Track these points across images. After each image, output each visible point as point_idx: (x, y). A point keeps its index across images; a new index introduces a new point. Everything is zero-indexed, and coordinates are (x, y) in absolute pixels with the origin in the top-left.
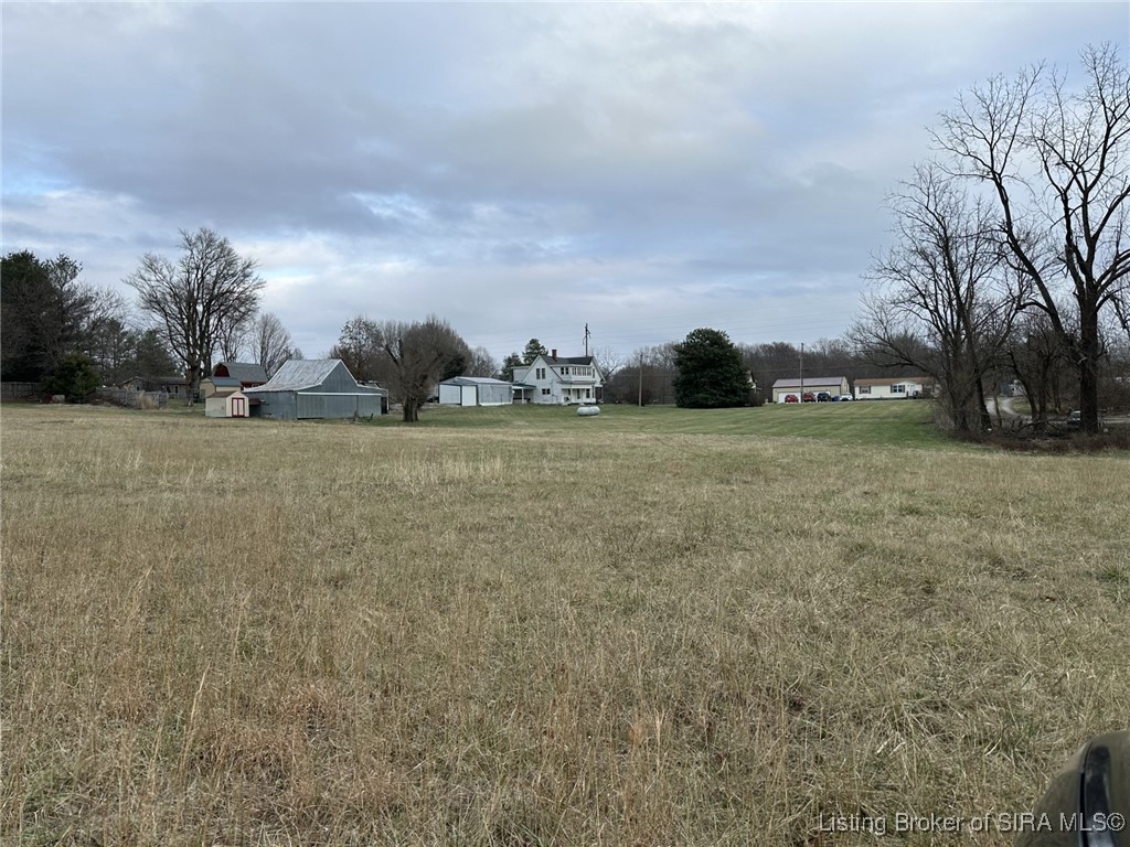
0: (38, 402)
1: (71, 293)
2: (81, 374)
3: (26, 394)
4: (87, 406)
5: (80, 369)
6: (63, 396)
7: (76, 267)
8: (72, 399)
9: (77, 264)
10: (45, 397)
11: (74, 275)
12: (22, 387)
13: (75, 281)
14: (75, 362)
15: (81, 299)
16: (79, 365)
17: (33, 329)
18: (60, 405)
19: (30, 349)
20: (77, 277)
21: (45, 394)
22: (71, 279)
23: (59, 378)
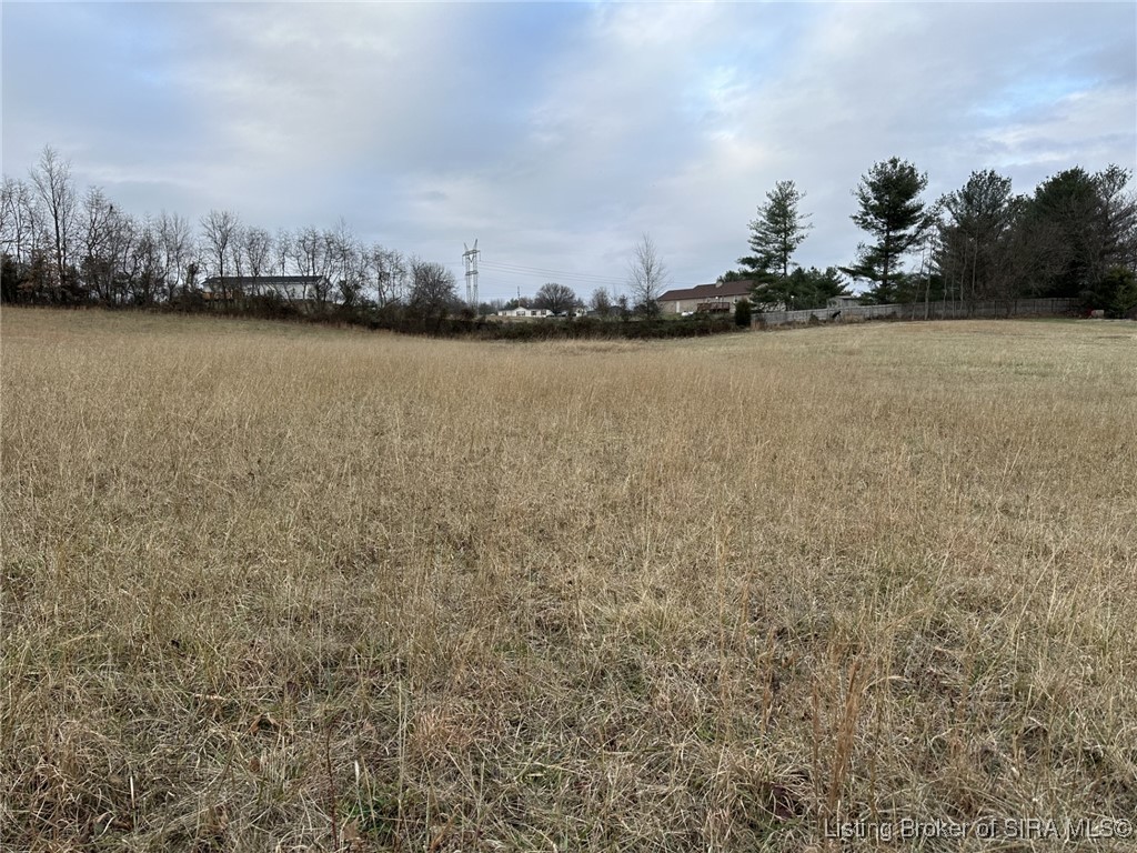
0: (1077, 317)
1: (1117, 204)
2: (1123, 287)
3: (1064, 309)
4: (1129, 321)
5: (1123, 283)
6: (1102, 311)
7: (1125, 176)
8: (1113, 314)
9: (1127, 173)
10: (1083, 311)
11: (1123, 183)
12: (1060, 303)
13: (1123, 191)
14: (1118, 276)
15: (1127, 209)
16: (1122, 278)
17: (1078, 246)
18: (1100, 320)
19: (1074, 264)
20: (1126, 186)
21: (1082, 310)
22: (1119, 189)
23: (1100, 293)
